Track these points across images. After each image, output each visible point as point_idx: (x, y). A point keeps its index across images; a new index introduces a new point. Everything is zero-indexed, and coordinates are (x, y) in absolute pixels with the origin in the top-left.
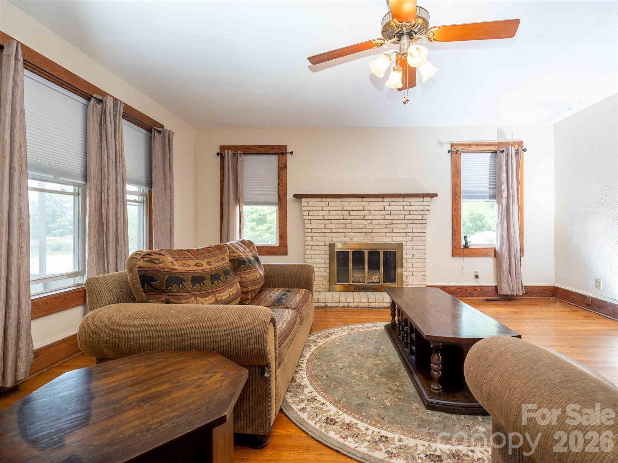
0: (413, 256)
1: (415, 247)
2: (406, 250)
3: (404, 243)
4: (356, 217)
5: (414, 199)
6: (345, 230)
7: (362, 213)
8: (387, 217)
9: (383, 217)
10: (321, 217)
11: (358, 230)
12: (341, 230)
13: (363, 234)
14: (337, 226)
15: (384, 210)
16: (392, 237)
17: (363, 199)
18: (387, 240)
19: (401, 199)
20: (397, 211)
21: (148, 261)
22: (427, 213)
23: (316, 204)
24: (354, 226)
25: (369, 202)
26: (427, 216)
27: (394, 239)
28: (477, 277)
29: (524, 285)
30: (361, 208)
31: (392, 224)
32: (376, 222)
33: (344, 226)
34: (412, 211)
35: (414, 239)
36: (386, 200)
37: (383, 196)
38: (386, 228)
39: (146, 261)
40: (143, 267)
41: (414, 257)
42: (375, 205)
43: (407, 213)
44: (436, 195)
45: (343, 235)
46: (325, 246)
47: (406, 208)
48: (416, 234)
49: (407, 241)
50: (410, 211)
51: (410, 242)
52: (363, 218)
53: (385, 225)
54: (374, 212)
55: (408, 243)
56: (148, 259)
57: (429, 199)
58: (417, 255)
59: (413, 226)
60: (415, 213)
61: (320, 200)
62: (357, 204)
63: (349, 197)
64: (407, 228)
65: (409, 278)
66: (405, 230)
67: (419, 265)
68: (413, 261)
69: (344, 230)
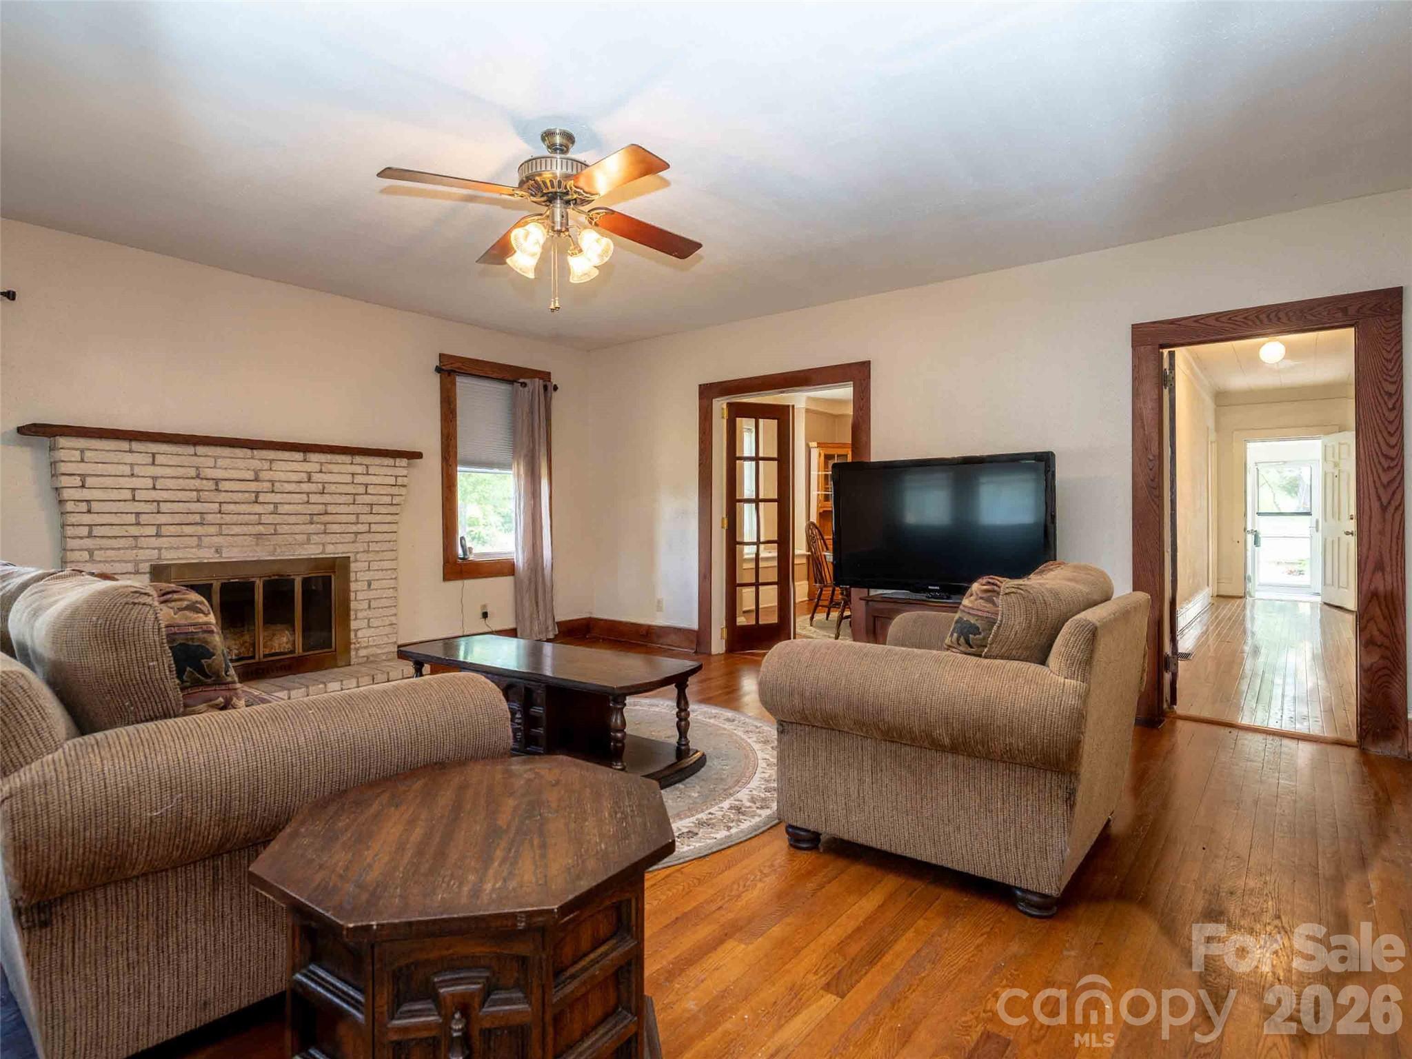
0: (369, 585)
1: (374, 566)
2: (356, 573)
3: (352, 557)
4: (236, 497)
5: (377, 460)
6: (200, 530)
7: (253, 486)
8: (313, 498)
9: (304, 497)
10: (128, 495)
11: (236, 529)
12: (188, 530)
13: (250, 538)
14: (178, 519)
15: (309, 481)
16: (323, 544)
17: (255, 452)
18: (312, 551)
19: (347, 459)
20: (337, 486)
21: (187, 608)
22: (403, 491)
23: (112, 457)
24: (227, 518)
25: (271, 461)
26: (403, 498)
27: (329, 548)
28: (485, 615)
29: (557, 619)
30: (250, 475)
31: (326, 513)
32: (286, 508)
33: (197, 518)
34: (370, 487)
35: (373, 547)
36: (314, 457)
37: (306, 448)
38: (312, 523)
39: (180, 609)
40: (179, 626)
41: (372, 587)
42: (289, 467)
43: (361, 490)
44: (419, 455)
45: (194, 541)
46: (137, 572)
47: (359, 479)
48: (378, 537)
49: (357, 553)
50: (367, 485)
51: (364, 554)
52: (254, 499)
53: (308, 517)
54: (286, 485)
55: (360, 556)
56: (186, 603)
57: (404, 462)
58: (379, 582)
59: (371, 518)
60: (378, 490)
61: (125, 445)
62: (240, 464)
63: (216, 445)
64: (358, 523)
65: (360, 634)
66: (354, 528)
67: (383, 602)
68: (370, 595)
69: (199, 528)
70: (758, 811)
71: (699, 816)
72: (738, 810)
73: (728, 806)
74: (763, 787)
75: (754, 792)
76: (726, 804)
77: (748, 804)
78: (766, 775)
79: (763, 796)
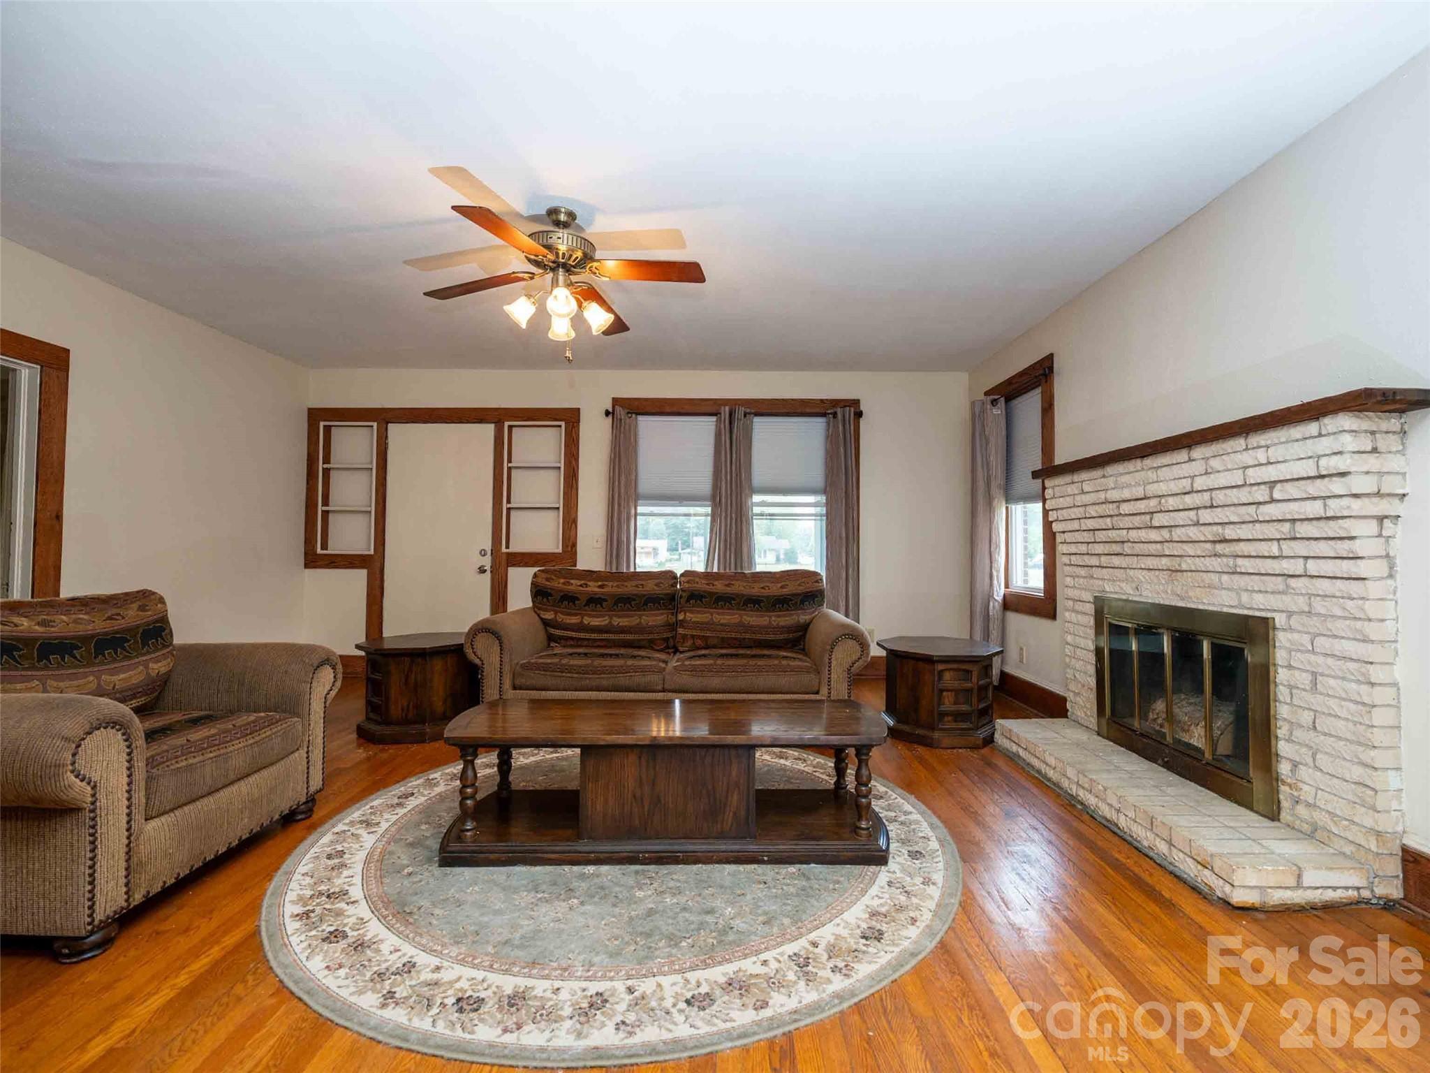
0: (1315, 681)
1: (1322, 644)
2: (1290, 651)
3: (1280, 620)
4: (1136, 521)
6: (1124, 561)
7: (1143, 506)
8: (1205, 516)
9: (1193, 515)
10: (1077, 525)
11: (1150, 562)
12: (1116, 561)
13: (1161, 574)
15: (1193, 490)
16: (1238, 591)
17: (1145, 461)
19: (1239, 442)
20: (1228, 492)
24: (1137, 549)
25: (1157, 470)
27: (1245, 598)
30: (1141, 492)
31: (1228, 540)
32: (1180, 533)
34: (1279, 486)
35: (1315, 605)
36: (1197, 452)
38: (1216, 556)
41: (1320, 688)
43: (1266, 493)
45: (1122, 574)
47: (1255, 474)
48: (1325, 585)
49: (1290, 614)
50: (1272, 484)
51: (1305, 619)
52: (1149, 522)
53: (1209, 546)
54: (1170, 500)
55: (1294, 622)
58: (1332, 682)
59: (1299, 548)
60: (1293, 490)
62: (1132, 479)
64: (1282, 557)
65: (1305, 774)
66: (1278, 567)
67: (1340, 727)
68: (1316, 701)
69: (1121, 559)
70: (346, 828)
71: (405, 810)
72: (367, 824)
73: (381, 825)
74: (346, 856)
75: (357, 846)
76: (384, 825)
77: (359, 832)
78: (346, 873)
79: (346, 845)
